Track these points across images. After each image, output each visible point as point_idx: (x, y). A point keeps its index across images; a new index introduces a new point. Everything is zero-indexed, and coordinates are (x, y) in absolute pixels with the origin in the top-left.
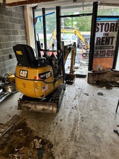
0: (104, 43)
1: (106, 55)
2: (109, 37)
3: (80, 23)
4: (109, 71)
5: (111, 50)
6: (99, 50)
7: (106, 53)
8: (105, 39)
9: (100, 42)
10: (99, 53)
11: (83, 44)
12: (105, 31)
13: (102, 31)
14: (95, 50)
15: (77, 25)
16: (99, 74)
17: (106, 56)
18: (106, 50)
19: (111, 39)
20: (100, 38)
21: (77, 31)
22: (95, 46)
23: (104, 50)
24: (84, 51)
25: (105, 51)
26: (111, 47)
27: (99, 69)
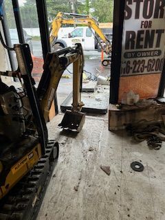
0: (142, 43)
1: (146, 69)
2: (153, 31)
3: (100, 10)
4: (152, 104)
5: (156, 58)
6: (132, 60)
7: (146, 64)
8: (143, 36)
9: (133, 42)
10: (132, 65)
11: (103, 44)
12: (145, 16)
13: (137, 17)
14: (123, 59)
15: (96, 13)
16: (133, 111)
17: (145, 71)
18: (147, 59)
19: (156, 35)
20: (133, 33)
21: (92, 22)
22: (124, 51)
23: (141, 59)
24: (106, 56)
25: (144, 61)
26: (156, 53)
27: (132, 100)
